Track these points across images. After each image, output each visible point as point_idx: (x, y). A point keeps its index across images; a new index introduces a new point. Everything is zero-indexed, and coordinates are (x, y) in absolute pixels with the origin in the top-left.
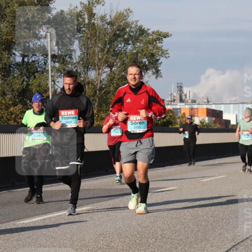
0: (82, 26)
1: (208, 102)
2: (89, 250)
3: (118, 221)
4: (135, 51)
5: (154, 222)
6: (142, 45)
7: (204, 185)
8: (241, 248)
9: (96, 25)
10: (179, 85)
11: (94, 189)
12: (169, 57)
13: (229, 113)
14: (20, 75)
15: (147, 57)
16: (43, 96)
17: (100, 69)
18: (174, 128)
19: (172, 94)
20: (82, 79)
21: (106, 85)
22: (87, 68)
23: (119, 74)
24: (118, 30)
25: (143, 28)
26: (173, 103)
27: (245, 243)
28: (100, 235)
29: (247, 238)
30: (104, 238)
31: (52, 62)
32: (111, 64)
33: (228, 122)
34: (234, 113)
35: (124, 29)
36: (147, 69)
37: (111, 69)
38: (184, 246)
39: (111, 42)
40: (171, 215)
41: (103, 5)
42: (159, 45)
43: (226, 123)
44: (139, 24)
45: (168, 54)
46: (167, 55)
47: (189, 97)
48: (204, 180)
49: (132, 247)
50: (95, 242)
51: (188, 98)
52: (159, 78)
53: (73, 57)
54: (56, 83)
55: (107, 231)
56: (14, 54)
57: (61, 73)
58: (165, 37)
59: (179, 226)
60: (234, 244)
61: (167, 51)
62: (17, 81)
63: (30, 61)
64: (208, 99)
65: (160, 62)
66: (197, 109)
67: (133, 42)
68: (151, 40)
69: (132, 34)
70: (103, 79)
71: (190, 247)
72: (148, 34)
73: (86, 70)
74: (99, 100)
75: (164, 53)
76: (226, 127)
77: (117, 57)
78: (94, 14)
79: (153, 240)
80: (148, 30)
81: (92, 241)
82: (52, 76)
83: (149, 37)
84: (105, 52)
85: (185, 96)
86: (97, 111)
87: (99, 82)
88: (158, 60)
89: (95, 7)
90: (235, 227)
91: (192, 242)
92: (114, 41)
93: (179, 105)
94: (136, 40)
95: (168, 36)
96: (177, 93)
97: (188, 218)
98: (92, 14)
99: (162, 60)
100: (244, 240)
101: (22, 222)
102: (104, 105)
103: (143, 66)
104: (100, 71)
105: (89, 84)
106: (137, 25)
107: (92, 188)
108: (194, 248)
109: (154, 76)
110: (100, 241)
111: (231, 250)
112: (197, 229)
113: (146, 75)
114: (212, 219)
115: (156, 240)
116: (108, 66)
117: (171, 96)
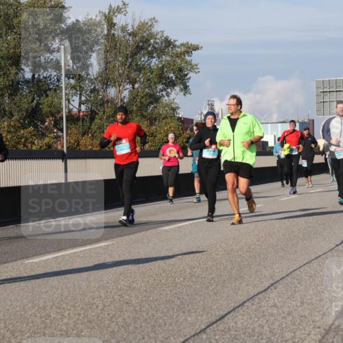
2: (107, 292)
4: (160, 66)
6: (168, 58)
8: (280, 286)
9: (116, 36)
10: (210, 103)
12: (198, 72)
13: (267, 133)
14: (29, 93)
15: (174, 73)
16: (56, 117)
17: (121, 85)
19: (201, 113)
20: (101, 97)
21: (127, 103)
24: (141, 41)
25: (169, 39)
27: (284, 280)
28: (121, 274)
29: (287, 275)
30: (125, 278)
31: (67, 79)
32: (133, 79)
33: (266, 143)
34: (272, 133)
35: (148, 40)
36: (174, 85)
37: (133, 86)
39: (134, 55)
41: (125, 15)
42: (188, 58)
43: (263, 145)
44: (165, 35)
45: (198, 69)
46: (196, 70)
50: (114, 282)
52: (188, 95)
54: (72, 102)
55: (128, 270)
56: (23, 70)
57: (77, 91)
58: (195, 50)
60: (272, 282)
61: (197, 65)
62: (25, 100)
63: (41, 77)
65: (188, 77)
67: (158, 54)
68: (179, 53)
69: (157, 46)
70: (124, 97)
72: (175, 46)
73: (105, 86)
75: (193, 68)
76: (263, 149)
77: (140, 72)
78: (115, 24)
79: (181, 279)
80: (175, 41)
81: (110, 282)
82: (66, 94)
83: (177, 49)
84: (126, 67)
85: (218, 115)
87: (120, 101)
88: (186, 75)
89: (116, 16)
90: (274, 263)
92: (136, 54)
94: (161, 52)
95: (199, 49)
97: (221, 253)
98: (112, 23)
99: (191, 75)
100: (283, 278)
101: (31, 261)
103: (170, 82)
104: (121, 88)
105: (108, 103)
106: (163, 36)
108: (227, 287)
109: (182, 93)
110: (120, 281)
111: (269, 290)
112: (231, 266)
113: (173, 92)
114: (248, 254)
115: (184, 279)
116: (130, 83)
117: (201, 115)
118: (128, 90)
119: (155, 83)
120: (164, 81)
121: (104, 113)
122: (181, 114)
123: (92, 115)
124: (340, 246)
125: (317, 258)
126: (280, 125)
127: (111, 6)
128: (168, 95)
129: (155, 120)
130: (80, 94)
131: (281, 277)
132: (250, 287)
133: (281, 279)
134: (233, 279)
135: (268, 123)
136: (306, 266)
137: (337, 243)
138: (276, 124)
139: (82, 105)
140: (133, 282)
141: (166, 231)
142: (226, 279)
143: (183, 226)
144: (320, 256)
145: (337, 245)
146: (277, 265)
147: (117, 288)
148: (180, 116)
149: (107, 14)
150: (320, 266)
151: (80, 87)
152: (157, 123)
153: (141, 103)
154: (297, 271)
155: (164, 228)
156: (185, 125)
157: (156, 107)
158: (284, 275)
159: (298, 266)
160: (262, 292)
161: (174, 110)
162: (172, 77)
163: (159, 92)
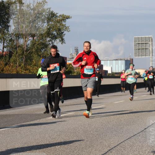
3: (37, 134)
4: (48, 27)
6: (53, 23)
8: (114, 151)
10: (76, 48)
11: (21, 114)
12: (69, 31)
13: (107, 66)
15: (56, 31)
17: (26, 38)
18: (73, 75)
19: (71, 54)
20: (15, 44)
21: (30, 48)
22: (18, 37)
23: (39, 41)
25: (53, 12)
26: (72, 60)
27: (116, 148)
29: (118, 145)
32: (33, 35)
33: (106, 71)
34: (110, 66)
36: (56, 38)
37: (33, 38)
38: (78, 150)
40: (71, 131)
42: (63, 23)
43: (105, 72)
44: (51, 10)
45: (69, 29)
46: (69, 30)
49: (45, 151)
53: (9, 30)
57: (2, 40)
58: (68, 19)
60: (109, 149)
61: (68, 27)
65: (64, 34)
68: (59, 20)
70: (28, 44)
72: (57, 16)
73: (17, 38)
74: (25, 57)
75: (67, 28)
76: (105, 74)
80: (57, 14)
86: (24, 65)
87: (26, 46)
88: (63, 33)
90: (110, 138)
91: (83, 148)
94: (49, 20)
95: (70, 18)
96: (75, 53)
97: (81, 132)
98: (22, 3)
99: (65, 32)
100: (115, 146)
102: (29, 61)
103: (53, 37)
104: (26, 39)
105: (19, 47)
106: (50, 11)
107: (20, 114)
108: (84, 151)
109: (61, 43)
111: (108, 153)
112: (87, 140)
113: (56, 42)
114: (96, 133)
117: (71, 55)
118: (30, 41)
119: (46, 37)
120: (50, 36)
121: (17, 53)
123: (10, 54)
125: (134, 135)
126: (114, 61)
130: (4, 43)
132: (97, 151)
134: (88, 147)
135: (108, 60)
136: (128, 140)
138: (112, 61)
139: (5, 48)
144: (135, 135)
145: (145, 129)
146: (112, 139)
150: (136, 140)
151: (3, 38)
153: (37, 48)
154: (123, 143)
157: (46, 50)
159: (124, 140)
160: (104, 154)
162: (55, 34)
163: (48, 42)
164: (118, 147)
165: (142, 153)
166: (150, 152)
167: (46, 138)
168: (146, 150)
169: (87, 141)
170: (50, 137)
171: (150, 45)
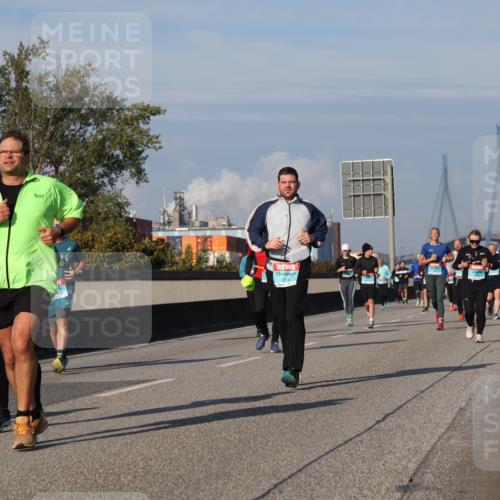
0: (4, 93)
1: (230, 225)
4: (100, 137)
5: (131, 445)
6: (112, 126)
7: (222, 374)
8: (288, 489)
9: (31, 91)
10: (178, 196)
12: (160, 148)
15: (120, 148)
17: (37, 167)
19: (165, 211)
23: (71, 178)
26: (167, 228)
27: (295, 479)
29: (300, 470)
30: (37, 476)
32: (56, 159)
36: (122, 168)
37: (57, 168)
38: (186, 487)
39: (58, 120)
42: (143, 126)
45: (160, 143)
46: (157, 145)
47: (197, 216)
48: (224, 366)
50: (20, 483)
51: (194, 218)
52: (142, 184)
55: (43, 464)
58: (155, 114)
59: (176, 451)
60: (274, 481)
61: (157, 138)
64: (229, 221)
65: (144, 155)
66: (210, 237)
67: (96, 120)
68: (129, 118)
71: (196, 490)
72: (123, 108)
75: (152, 141)
77: (67, 146)
78: (28, 73)
79: (130, 478)
80: (123, 100)
81: (14, 483)
83: (126, 112)
84: (46, 139)
85: (190, 214)
88: (141, 152)
89: (30, 60)
90: (278, 450)
91: (199, 480)
92: (61, 119)
93: (178, 231)
94: (100, 116)
95: (160, 113)
96: (175, 209)
97: (193, 435)
98: (23, 71)
99: (148, 152)
103: (114, 164)
108: (204, 491)
109: (134, 181)
110: (30, 482)
111: (271, 495)
112: (210, 456)
113: (120, 178)
114: (237, 437)
115: (135, 477)
116: (52, 163)
117: (164, 214)
119: (92, 164)
120: (105, 162)
122: (133, 213)
124: (382, 424)
125: (346, 442)
127: (21, 45)
128: (112, 183)
129: (91, 223)
131: (289, 474)
132: (241, 490)
133: (290, 477)
134: (214, 477)
136: (330, 455)
137: (377, 419)
140: (51, 483)
141: (106, 399)
142: (201, 477)
143: (134, 390)
144: (350, 439)
145: (378, 422)
146: (284, 453)
147: (24, 493)
148: (131, 216)
149: (16, 57)
150: (351, 454)
152: (94, 226)
154: (316, 465)
155: (103, 395)
156: (140, 231)
157: (92, 202)
158: (295, 470)
159: (316, 455)
160: (260, 498)
161: (121, 206)
162: (118, 156)
163: (98, 179)
164: (299, 474)
165: (370, 493)
166: (394, 489)
167: (90, 454)
168: (380, 484)
169: (210, 459)
170: (104, 451)
171: (386, 184)
